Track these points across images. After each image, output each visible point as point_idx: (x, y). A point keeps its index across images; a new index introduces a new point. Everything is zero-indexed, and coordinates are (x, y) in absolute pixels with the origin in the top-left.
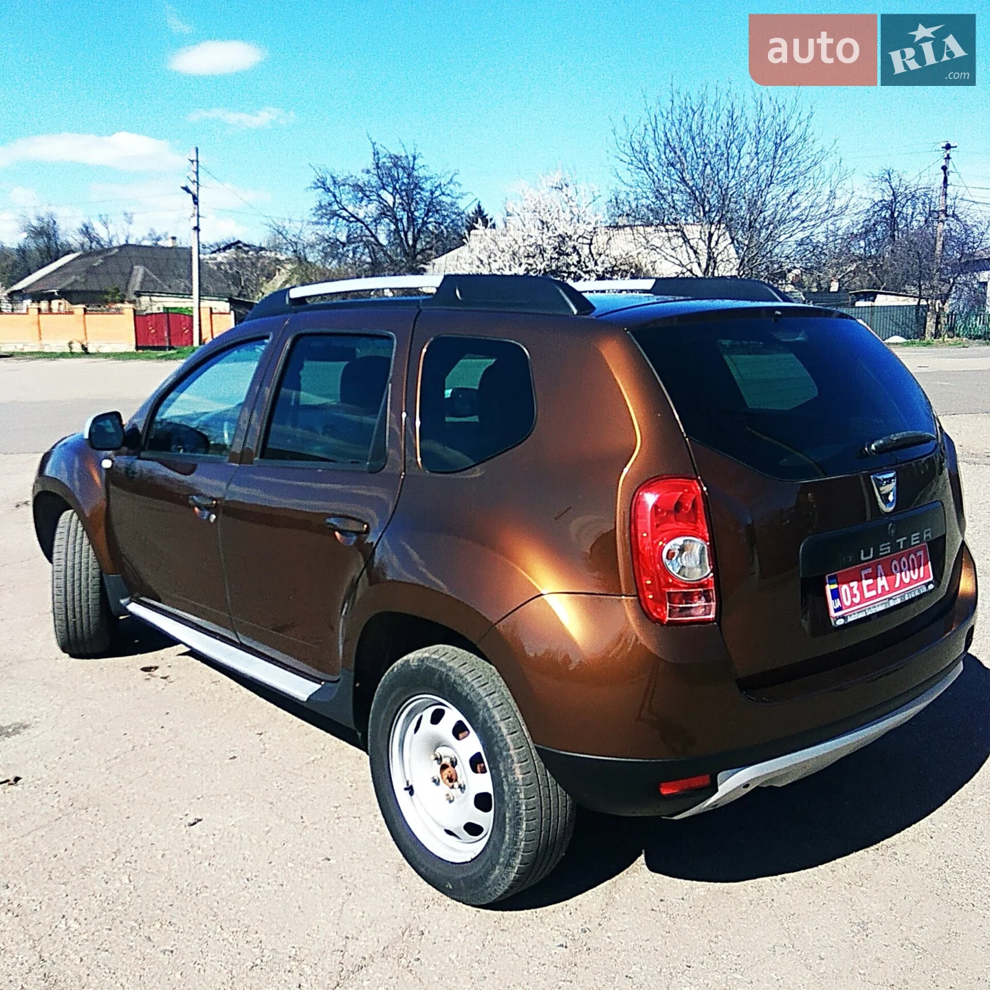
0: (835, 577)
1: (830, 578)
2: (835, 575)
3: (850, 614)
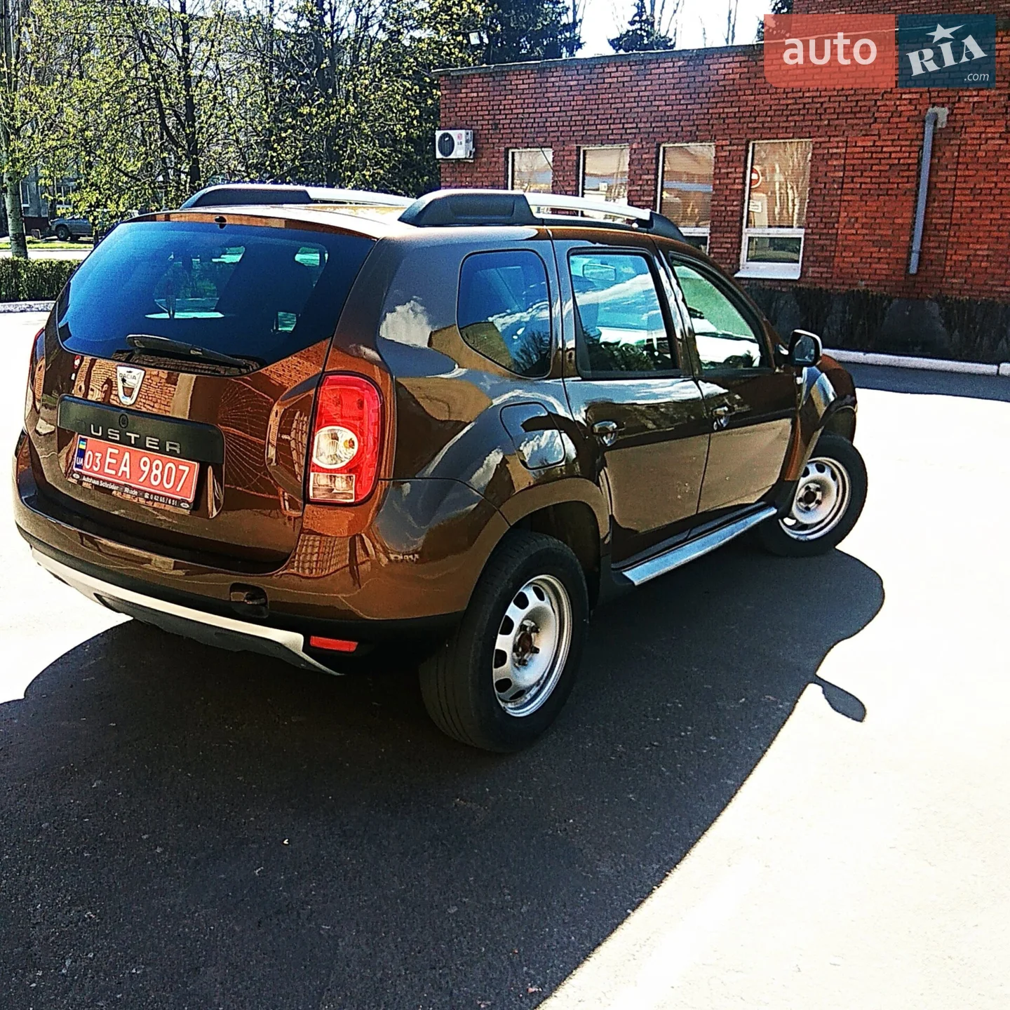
0: (86, 440)
1: (82, 439)
3: (87, 475)
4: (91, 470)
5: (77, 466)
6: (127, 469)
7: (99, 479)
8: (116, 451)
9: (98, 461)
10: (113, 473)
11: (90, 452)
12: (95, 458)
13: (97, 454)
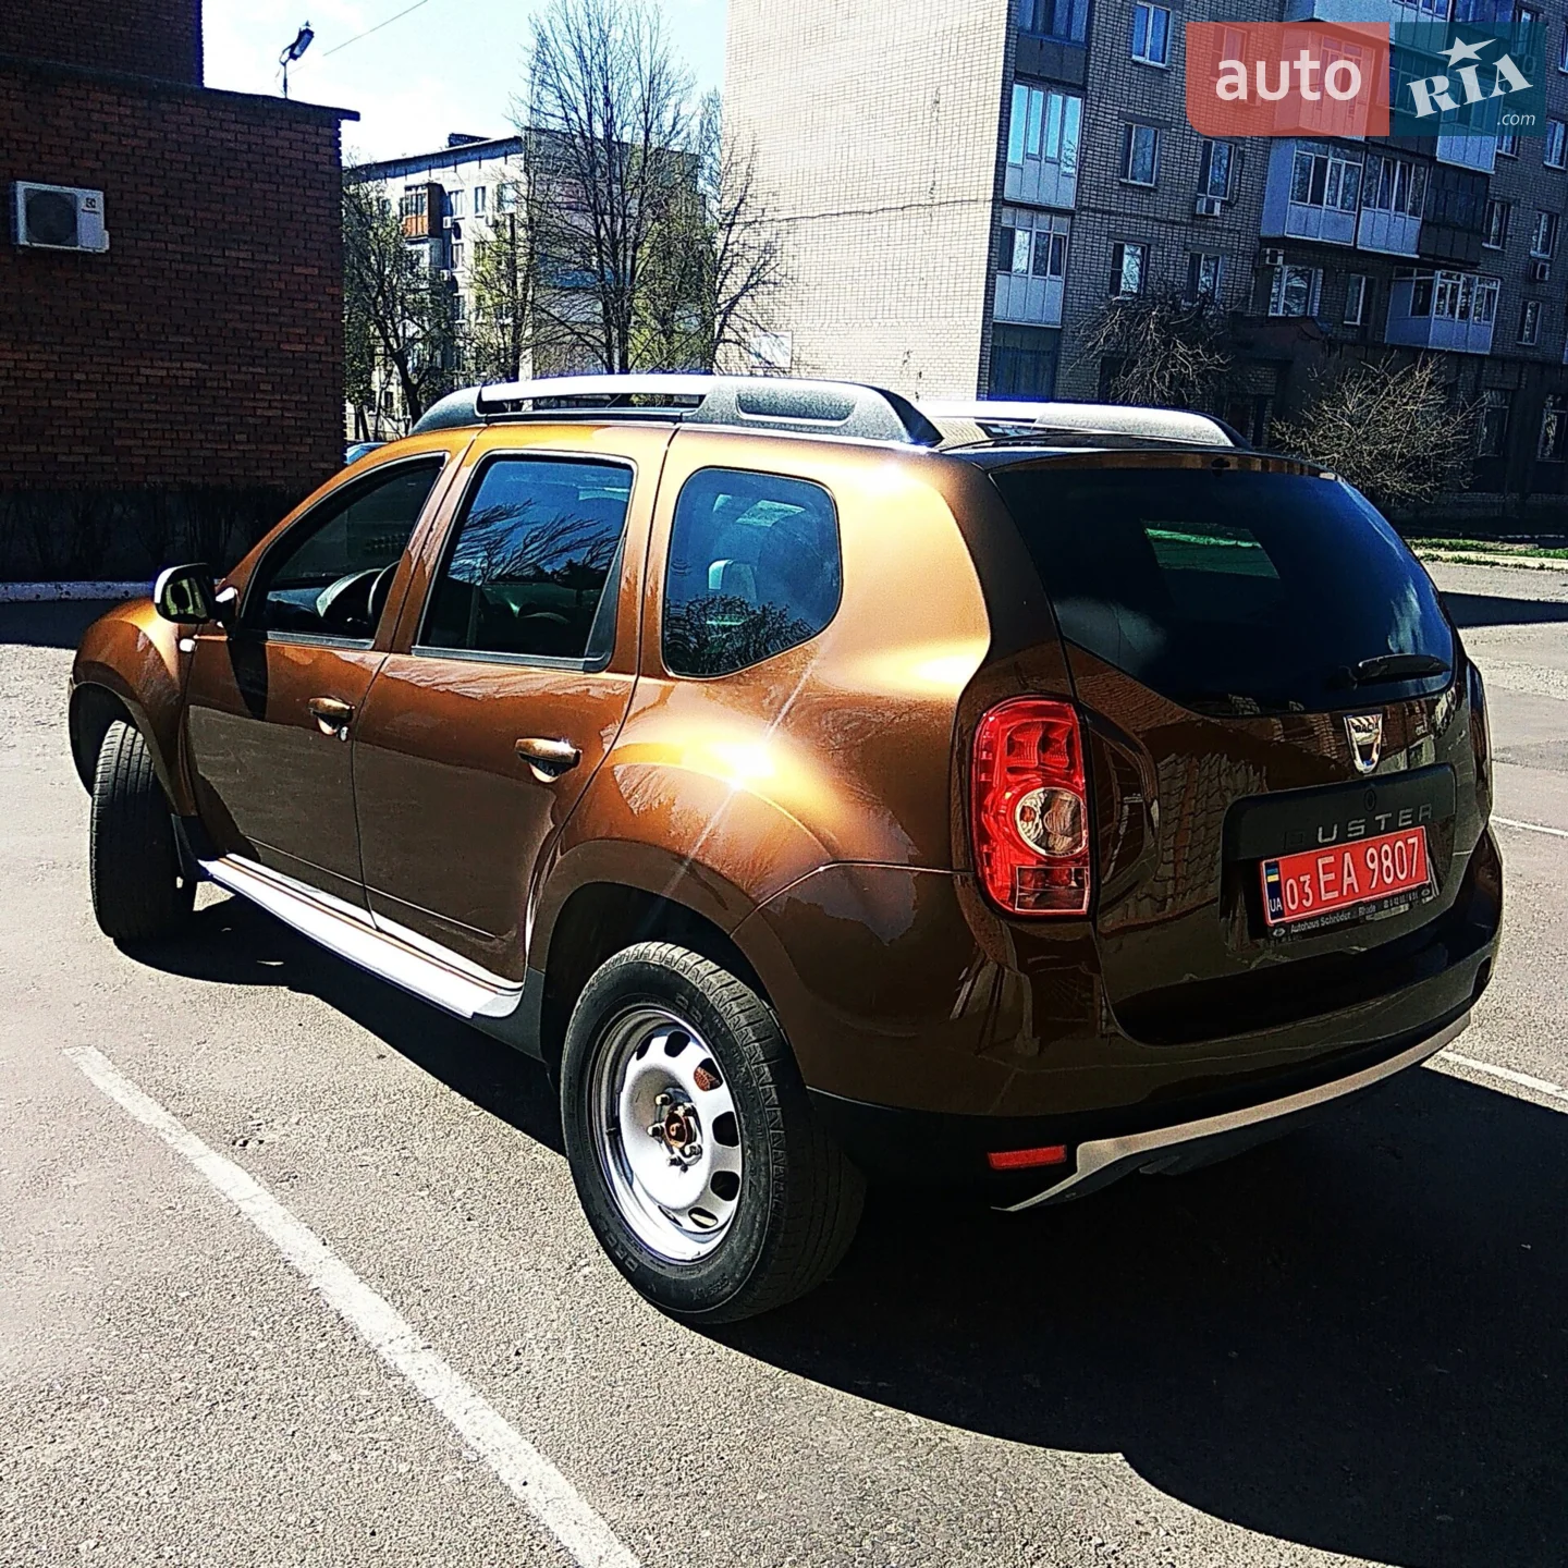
0: (1276, 865)
1: (1268, 866)
2: (1277, 862)
3: (1296, 923)
4: (1301, 908)
5: (1274, 916)
6: (1353, 879)
7: (1318, 917)
8: (1331, 859)
9: (1307, 890)
10: (1336, 894)
11: (1291, 881)
12: (1301, 885)
13: (1302, 879)
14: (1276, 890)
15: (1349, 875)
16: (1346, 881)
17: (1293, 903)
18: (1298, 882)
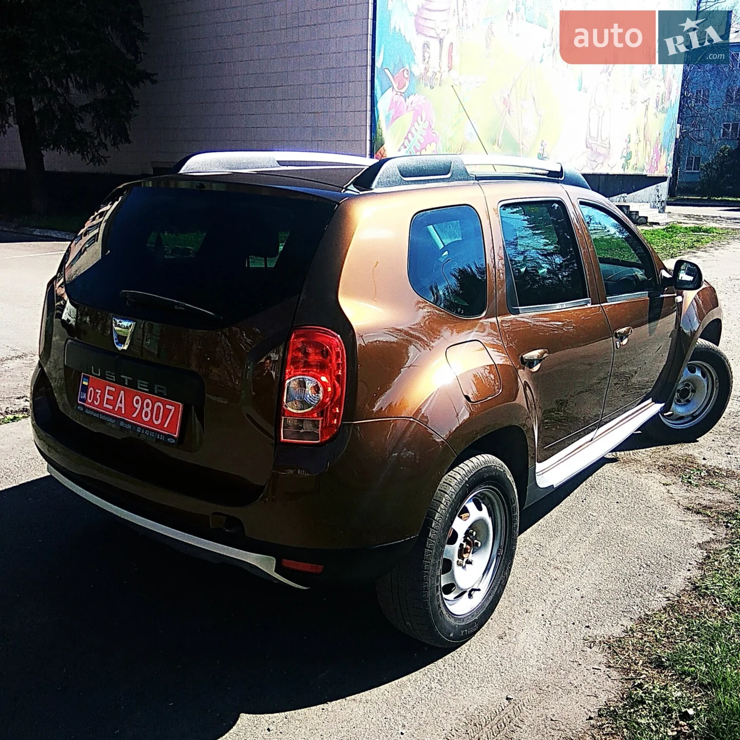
0: (88, 378)
1: (85, 376)
2: (88, 376)
3: (89, 409)
4: (92, 404)
6: (123, 406)
7: (99, 413)
8: (113, 390)
9: (98, 397)
10: (111, 407)
11: (91, 389)
12: (96, 393)
13: (97, 391)
14: (85, 389)
15: (121, 402)
16: (118, 405)
17: (90, 399)
18: (95, 390)
